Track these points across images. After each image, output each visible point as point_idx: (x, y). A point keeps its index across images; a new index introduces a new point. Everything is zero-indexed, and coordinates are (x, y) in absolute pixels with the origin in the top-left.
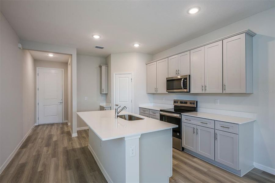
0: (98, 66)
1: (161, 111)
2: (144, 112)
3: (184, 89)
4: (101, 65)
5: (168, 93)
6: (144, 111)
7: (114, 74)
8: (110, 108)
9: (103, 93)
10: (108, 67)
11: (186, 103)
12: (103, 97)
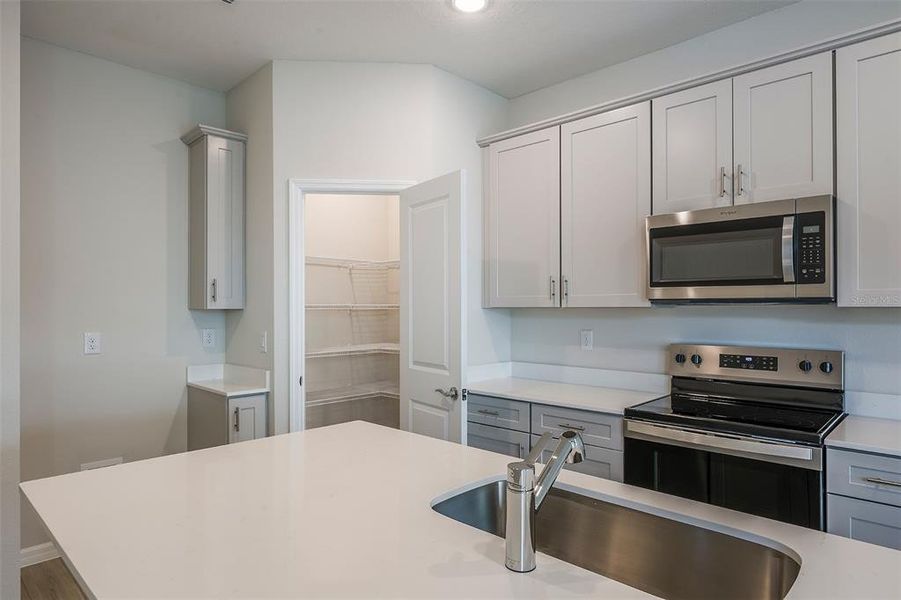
0: (177, 136)
1: (631, 414)
2: (490, 419)
3: (800, 279)
4: (205, 128)
5: (649, 304)
6: (485, 412)
7: (292, 186)
8: (263, 398)
9: (211, 305)
10: (245, 143)
11: (768, 362)
12: (205, 332)
